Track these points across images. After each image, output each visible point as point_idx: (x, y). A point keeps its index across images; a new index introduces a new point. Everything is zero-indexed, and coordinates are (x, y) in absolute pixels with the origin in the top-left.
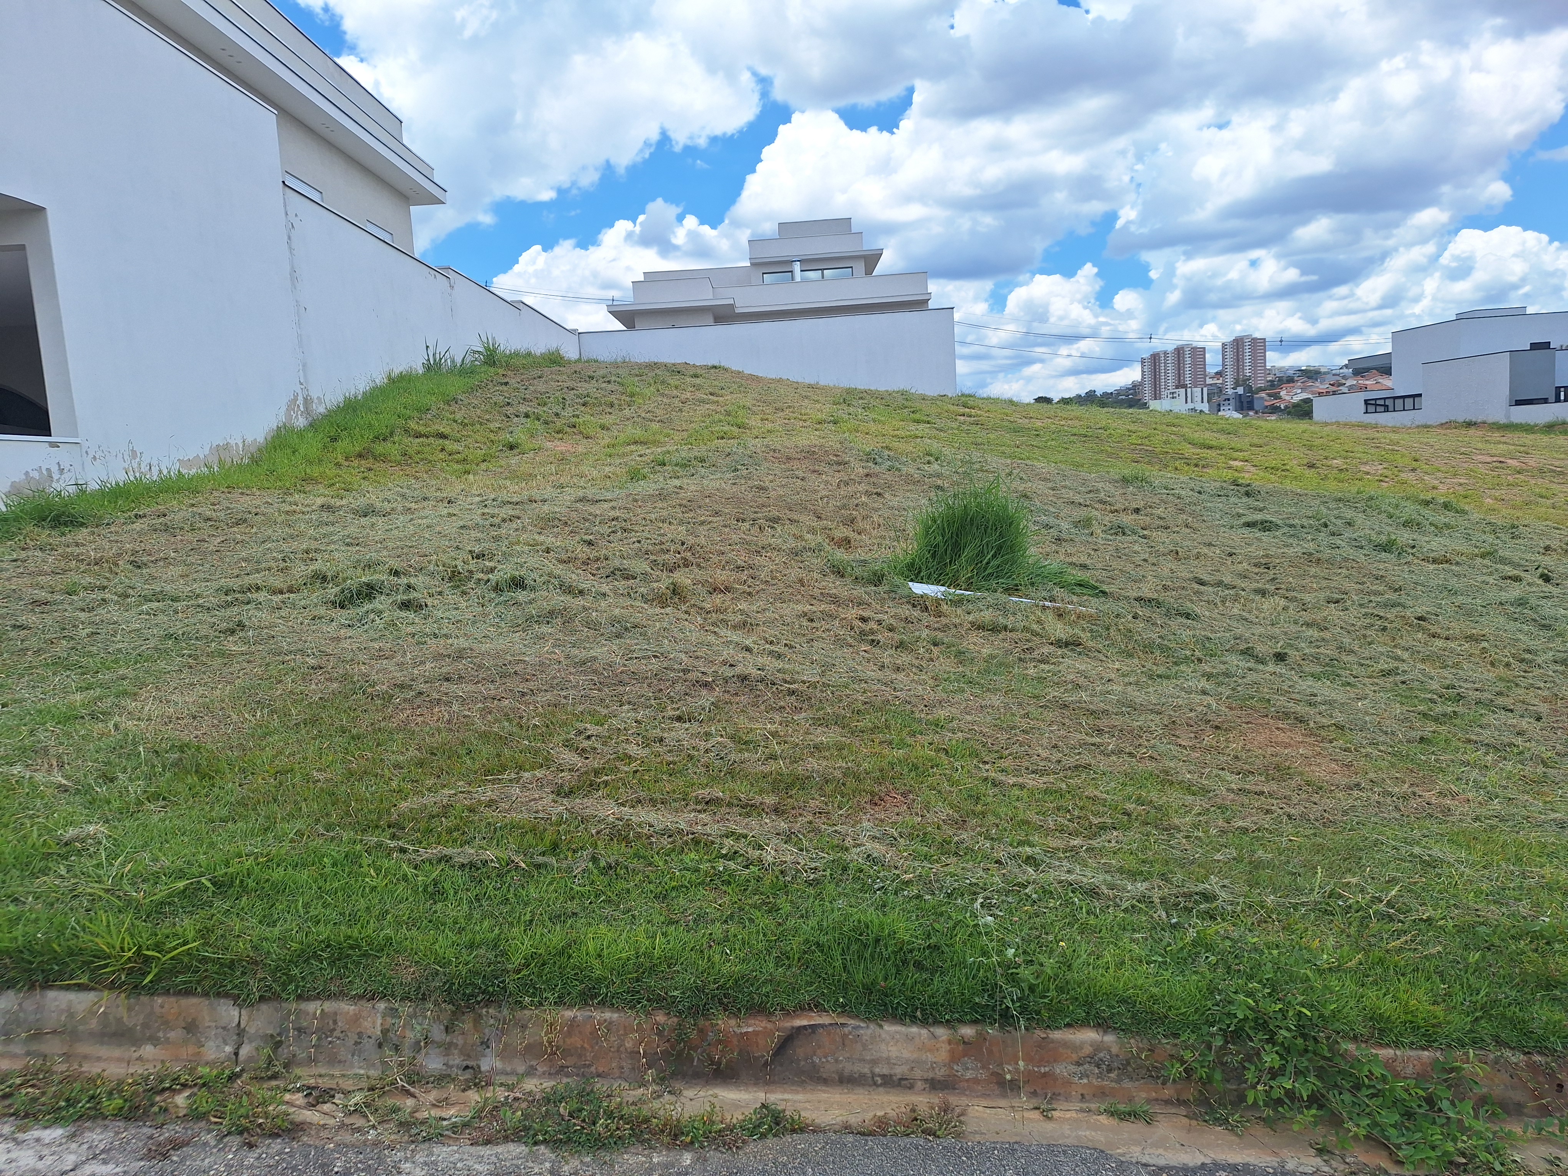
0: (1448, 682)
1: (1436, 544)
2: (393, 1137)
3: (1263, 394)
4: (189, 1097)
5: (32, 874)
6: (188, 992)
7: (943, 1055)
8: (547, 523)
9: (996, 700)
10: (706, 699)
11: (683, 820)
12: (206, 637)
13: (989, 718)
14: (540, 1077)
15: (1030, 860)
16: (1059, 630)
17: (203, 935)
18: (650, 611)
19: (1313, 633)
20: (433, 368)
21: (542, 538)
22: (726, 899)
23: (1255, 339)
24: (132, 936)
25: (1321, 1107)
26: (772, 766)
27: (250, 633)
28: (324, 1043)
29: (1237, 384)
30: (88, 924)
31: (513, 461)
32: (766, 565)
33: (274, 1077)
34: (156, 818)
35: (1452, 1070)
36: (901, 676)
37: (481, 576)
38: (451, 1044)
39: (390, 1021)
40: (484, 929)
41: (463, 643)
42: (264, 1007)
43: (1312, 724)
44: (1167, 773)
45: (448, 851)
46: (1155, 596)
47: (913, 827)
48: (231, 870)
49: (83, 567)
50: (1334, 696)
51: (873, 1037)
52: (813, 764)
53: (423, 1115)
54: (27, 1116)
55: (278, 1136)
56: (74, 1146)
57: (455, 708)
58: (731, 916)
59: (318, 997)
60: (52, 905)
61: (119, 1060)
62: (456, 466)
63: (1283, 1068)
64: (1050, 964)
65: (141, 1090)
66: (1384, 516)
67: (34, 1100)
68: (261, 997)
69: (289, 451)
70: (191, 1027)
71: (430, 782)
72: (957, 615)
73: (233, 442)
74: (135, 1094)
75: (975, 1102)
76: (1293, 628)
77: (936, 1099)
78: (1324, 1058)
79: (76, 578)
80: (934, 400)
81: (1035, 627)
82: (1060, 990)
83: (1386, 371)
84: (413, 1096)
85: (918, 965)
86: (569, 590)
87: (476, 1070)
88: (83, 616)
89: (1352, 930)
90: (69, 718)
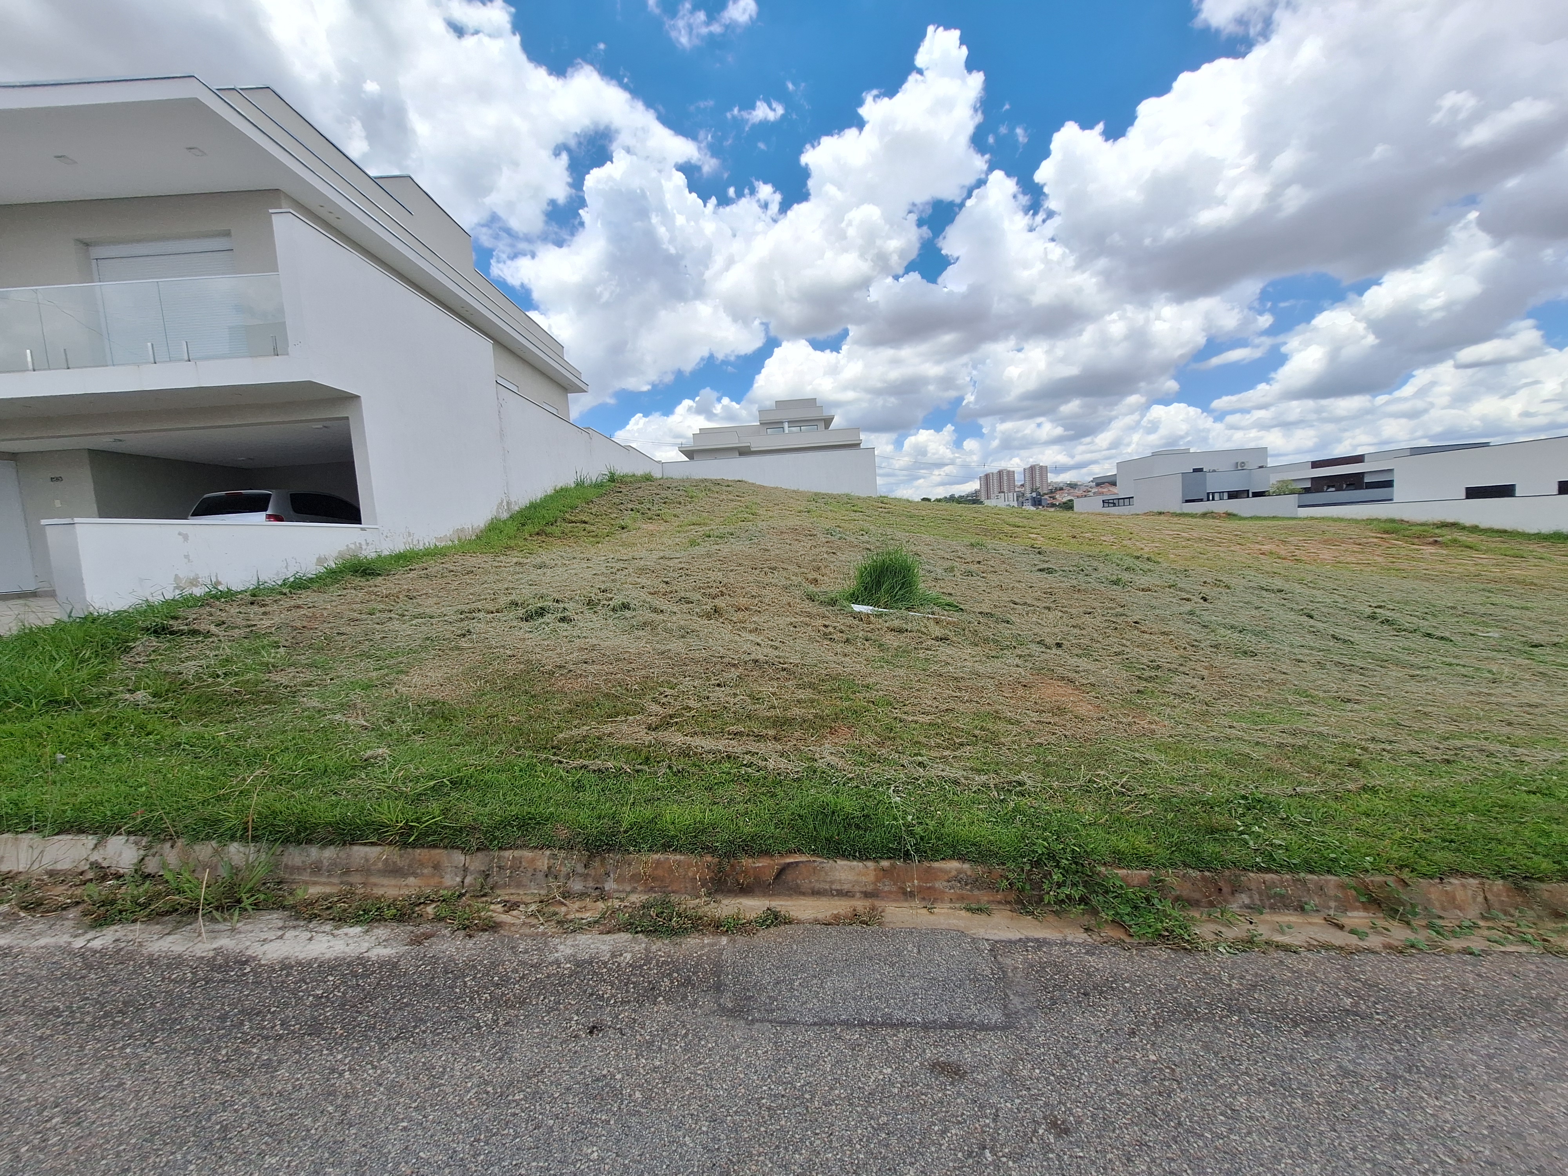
0: (1152, 658)
1: (1144, 581)
2: (553, 930)
3: (1046, 497)
4: (435, 908)
5: (346, 777)
6: (435, 847)
7: (871, 877)
8: (642, 571)
9: (901, 672)
10: (734, 673)
11: (722, 744)
12: (449, 639)
13: (897, 683)
14: (639, 893)
15: (920, 764)
16: (937, 631)
17: (444, 814)
18: (701, 622)
19: (1076, 631)
20: (580, 485)
21: (639, 580)
22: (746, 790)
23: (1041, 467)
24: (403, 813)
25: (1086, 904)
26: (772, 713)
27: (474, 636)
28: (514, 875)
29: (1032, 491)
30: (377, 807)
31: (624, 536)
32: (769, 594)
33: (484, 895)
34: (418, 744)
35: (1160, 881)
36: (847, 659)
37: (605, 602)
38: (587, 874)
39: (552, 861)
40: (606, 807)
41: (594, 641)
42: (479, 854)
43: (1077, 683)
44: (997, 712)
45: (586, 762)
46: (990, 611)
47: (854, 747)
48: (461, 774)
49: (379, 599)
50: (1089, 667)
51: (831, 868)
52: (796, 711)
53: (571, 917)
54: (340, 920)
55: (486, 930)
56: (367, 937)
57: (590, 679)
58: (749, 800)
59: (510, 848)
60: (356, 796)
61: (395, 886)
62: (592, 539)
63: (1064, 882)
64: (932, 824)
65: (407, 903)
66: (1114, 565)
67: (345, 910)
68: (478, 849)
69: (498, 531)
70: (436, 867)
71: (576, 722)
72: (879, 623)
73: (466, 527)
74: (403, 906)
75: (890, 904)
76: (1065, 629)
77: (868, 903)
78: (1088, 876)
79: (375, 605)
80: (864, 499)
81: (923, 629)
82: (938, 839)
83: (1114, 484)
84: (565, 905)
85: (858, 827)
86: (655, 610)
87: (602, 889)
88: (378, 626)
89: (1102, 801)
90: (367, 687)
